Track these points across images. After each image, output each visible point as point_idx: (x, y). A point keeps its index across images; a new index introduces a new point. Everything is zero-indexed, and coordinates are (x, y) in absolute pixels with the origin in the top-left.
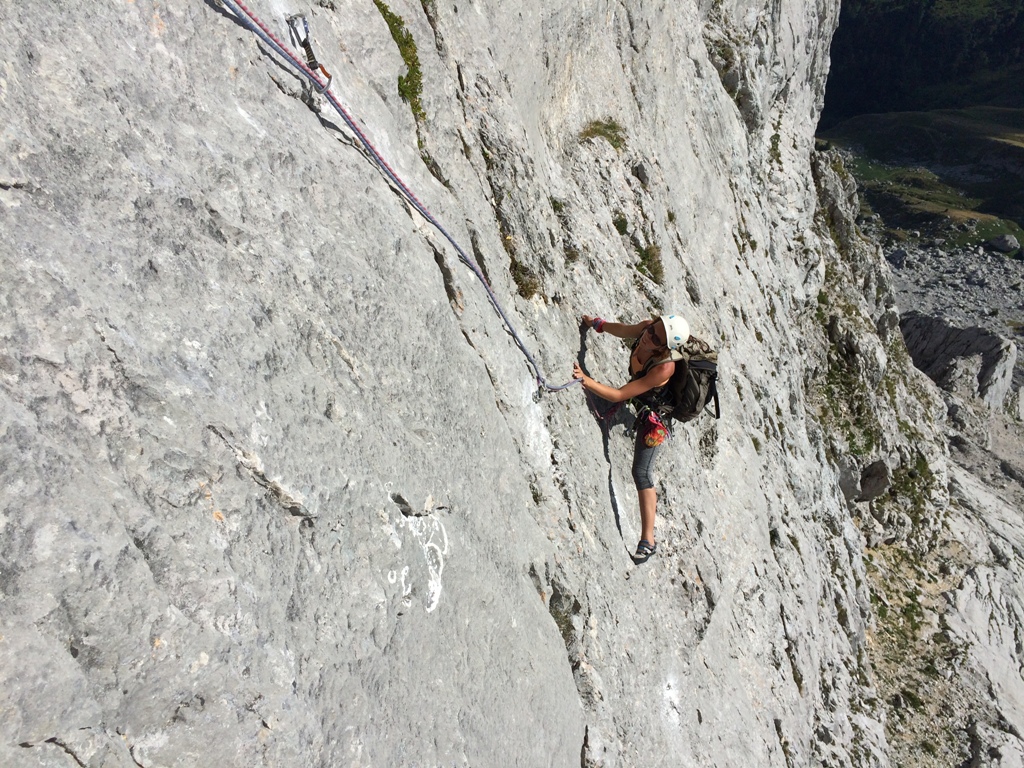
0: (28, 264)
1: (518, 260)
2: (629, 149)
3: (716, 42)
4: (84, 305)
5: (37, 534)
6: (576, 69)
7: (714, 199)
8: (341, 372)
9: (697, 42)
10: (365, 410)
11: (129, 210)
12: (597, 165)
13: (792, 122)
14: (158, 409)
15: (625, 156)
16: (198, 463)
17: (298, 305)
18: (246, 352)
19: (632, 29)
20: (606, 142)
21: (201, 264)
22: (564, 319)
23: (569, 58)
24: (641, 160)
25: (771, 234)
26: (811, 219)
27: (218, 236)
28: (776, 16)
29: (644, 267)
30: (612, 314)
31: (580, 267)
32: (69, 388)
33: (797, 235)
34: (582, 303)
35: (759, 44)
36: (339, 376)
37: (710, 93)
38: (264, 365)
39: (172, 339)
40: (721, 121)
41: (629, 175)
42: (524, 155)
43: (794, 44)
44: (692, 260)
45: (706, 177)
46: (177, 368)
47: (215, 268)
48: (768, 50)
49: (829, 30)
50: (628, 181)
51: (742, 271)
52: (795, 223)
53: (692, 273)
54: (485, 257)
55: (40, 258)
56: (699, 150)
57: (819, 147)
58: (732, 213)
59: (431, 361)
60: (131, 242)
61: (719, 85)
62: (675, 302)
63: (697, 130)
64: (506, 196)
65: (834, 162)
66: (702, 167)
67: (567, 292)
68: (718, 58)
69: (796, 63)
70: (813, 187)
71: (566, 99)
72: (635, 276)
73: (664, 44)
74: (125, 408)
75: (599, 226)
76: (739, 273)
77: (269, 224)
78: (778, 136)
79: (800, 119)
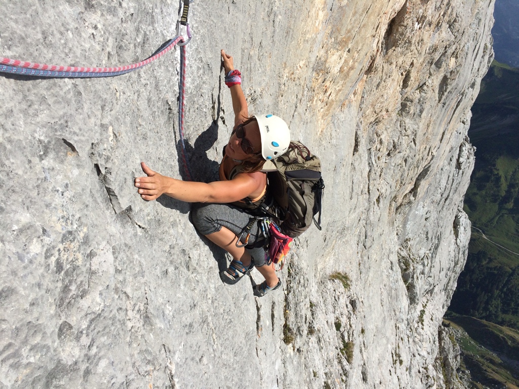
0: (136, 256)
1: (288, 324)
2: (351, 290)
3: (403, 257)
4: (145, 278)
5: (101, 361)
6: (336, 246)
7: (386, 330)
8: (210, 344)
9: (394, 254)
10: (214, 366)
11: (167, 248)
12: (334, 293)
13: (433, 307)
14: (150, 330)
15: (348, 293)
16: (154, 359)
17: (205, 307)
18: (184, 319)
19: (366, 238)
20: (341, 284)
21: (180, 276)
22: (299, 362)
23: (334, 241)
24: (355, 298)
25: (411, 360)
26: (433, 360)
27: (188, 267)
28: (434, 255)
29: (344, 351)
30: (322, 370)
31: (313, 339)
32: (128, 308)
33: (425, 366)
34: (310, 358)
35: (424, 265)
36: (209, 345)
37: (395, 279)
38: (188, 327)
39: (164, 302)
40: (398, 293)
41: (348, 303)
42: (305, 276)
43: (440, 271)
44: (368, 358)
45: (384, 318)
46: (161, 315)
47: (184, 281)
48: (427, 270)
49: (459, 270)
50: (347, 306)
51: (392, 374)
52: (425, 359)
53: (366, 364)
54: (275, 316)
55: (140, 256)
56: (384, 303)
57: (443, 324)
58: (394, 341)
59: (242, 355)
60: (164, 260)
61: (400, 277)
62: (354, 377)
63: (385, 294)
64: (292, 292)
65: (450, 335)
66: (383, 312)
67: (304, 349)
68: (402, 264)
69: (440, 280)
70: (437, 343)
71: (328, 258)
72: (338, 354)
73: (379, 250)
74: (142, 324)
75: (327, 322)
76: (391, 375)
77: (204, 269)
78: (424, 311)
79: (437, 307)
